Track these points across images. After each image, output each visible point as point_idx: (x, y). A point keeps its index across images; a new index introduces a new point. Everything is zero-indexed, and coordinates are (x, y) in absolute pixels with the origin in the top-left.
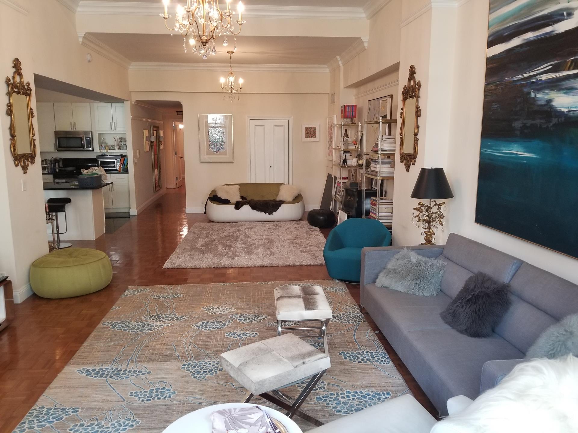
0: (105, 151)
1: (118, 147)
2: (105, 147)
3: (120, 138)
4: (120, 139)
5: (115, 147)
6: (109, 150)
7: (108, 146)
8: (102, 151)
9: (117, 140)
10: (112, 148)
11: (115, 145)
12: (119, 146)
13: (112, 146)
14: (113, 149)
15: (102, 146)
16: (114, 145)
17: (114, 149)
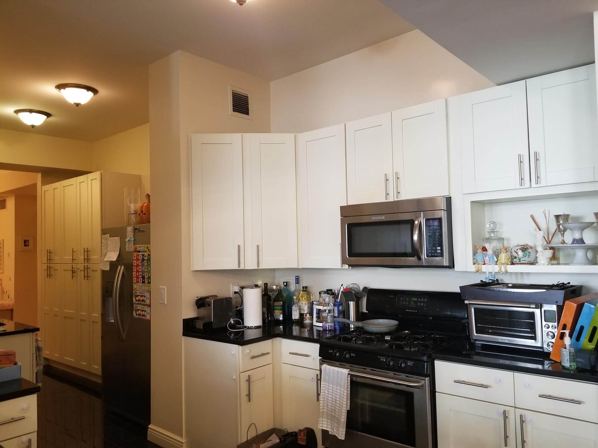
0: (496, 268)
1: (549, 253)
2: (497, 254)
3: (557, 217)
4: (558, 221)
5: (537, 252)
6: (512, 264)
7: (506, 250)
8: (484, 268)
9: (543, 225)
10: (525, 256)
11: (535, 247)
12: (551, 248)
13: (524, 249)
14: (527, 259)
15: (484, 249)
16: (531, 244)
17: (531, 259)
